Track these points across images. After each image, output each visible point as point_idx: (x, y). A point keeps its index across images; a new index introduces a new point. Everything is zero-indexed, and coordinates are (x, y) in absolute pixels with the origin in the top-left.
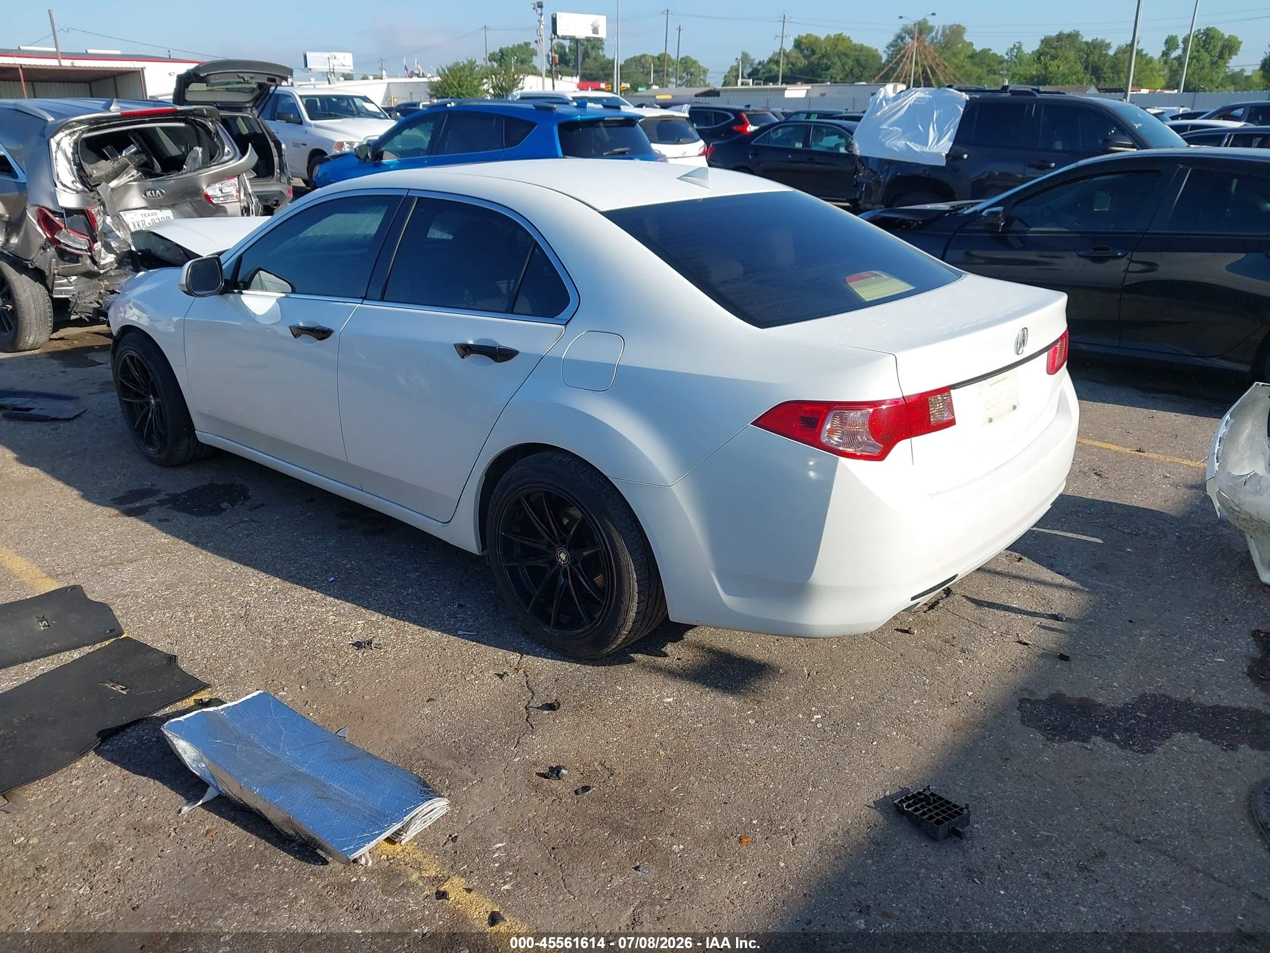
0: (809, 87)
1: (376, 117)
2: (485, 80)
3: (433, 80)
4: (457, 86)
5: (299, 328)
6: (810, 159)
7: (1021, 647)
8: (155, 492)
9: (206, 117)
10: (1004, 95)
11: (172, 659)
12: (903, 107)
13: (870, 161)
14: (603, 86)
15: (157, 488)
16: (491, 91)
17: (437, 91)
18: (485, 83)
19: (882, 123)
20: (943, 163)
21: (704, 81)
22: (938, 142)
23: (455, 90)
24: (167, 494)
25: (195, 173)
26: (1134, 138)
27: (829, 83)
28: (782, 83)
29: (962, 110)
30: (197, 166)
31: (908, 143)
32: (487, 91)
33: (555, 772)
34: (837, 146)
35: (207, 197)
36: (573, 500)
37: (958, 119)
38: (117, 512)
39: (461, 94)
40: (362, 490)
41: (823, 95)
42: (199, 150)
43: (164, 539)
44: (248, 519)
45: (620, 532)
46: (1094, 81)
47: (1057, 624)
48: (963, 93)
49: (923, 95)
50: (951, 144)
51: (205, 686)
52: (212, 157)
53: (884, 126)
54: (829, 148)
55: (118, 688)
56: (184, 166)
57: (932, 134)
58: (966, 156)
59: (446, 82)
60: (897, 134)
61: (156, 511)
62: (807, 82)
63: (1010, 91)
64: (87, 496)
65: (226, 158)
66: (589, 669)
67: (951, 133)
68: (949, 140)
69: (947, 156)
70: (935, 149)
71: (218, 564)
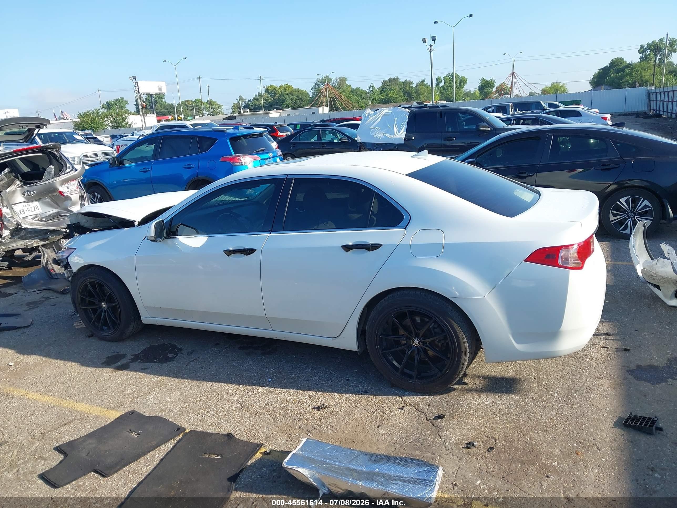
0: (280, 111)
1: (82, 143)
2: (106, 119)
3: (75, 120)
4: (90, 123)
5: (230, 251)
6: (323, 147)
7: (605, 349)
8: (124, 356)
9: (53, 149)
10: (425, 109)
11: (230, 436)
12: (379, 118)
13: (367, 145)
14: (170, 117)
15: (122, 353)
16: (110, 124)
17: (79, 126)
18: (106, 121)
19: (371, 126)
20: (403, 142)
21: (221, 112)
22: (399, 132)
23: (90, 125)
24: (132, 355)
25: (52, 180)
26: (488, 124)
27: (290, 109)
28: (264, 111)
29: (408, 117)
30: (51, 176)
31: (385, 134)
32: (108, 124)
33: (470, 445)
34: (332, 139)
35: (61, 193)
36: (427, 312)
37: (407, 121)
38: (112, 370)
39: (93, 127)
40: (272, 330)
41: (288, 115)
42: (52, 167)
43: (157, 378)
44: (192, 360)
45: (457, 324)
46: (409, 99)
47: (610, 337)
48: (407, 109)
49: (387, 111)
50: (405, 133)
51: (260, 446)
52: (60, 171)
53: (372, 127)
54: (329, 140)
55: (213, 456)
56: (43, 177)
57: (396, 130)
58: (413, 138)
59: (83, 121)
60: (378, 131)
61: (132, 365)
62: (278, 109)
63: (428, 107)
64: (84, 363)
65: (68, 170)
66: (438, 397)
67: (405, 128)
68: (404, 131)
69: (405, 139)
70: (397, 136)
71: (201, 385)
